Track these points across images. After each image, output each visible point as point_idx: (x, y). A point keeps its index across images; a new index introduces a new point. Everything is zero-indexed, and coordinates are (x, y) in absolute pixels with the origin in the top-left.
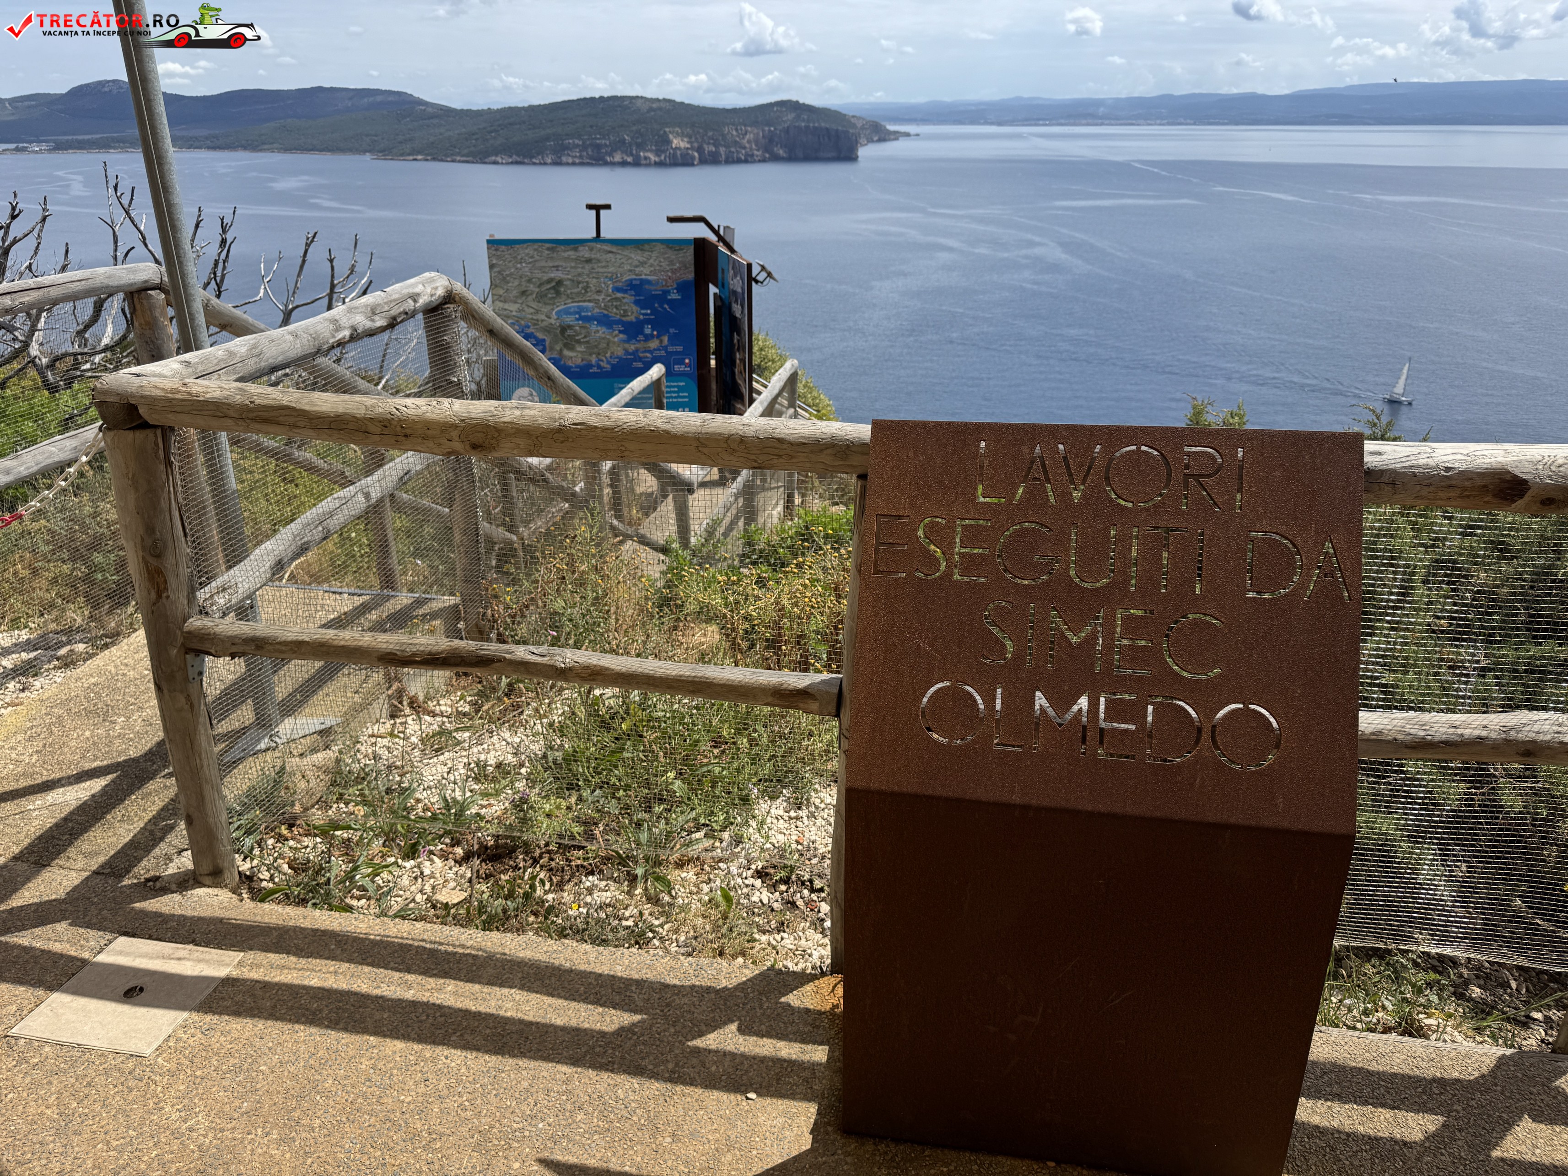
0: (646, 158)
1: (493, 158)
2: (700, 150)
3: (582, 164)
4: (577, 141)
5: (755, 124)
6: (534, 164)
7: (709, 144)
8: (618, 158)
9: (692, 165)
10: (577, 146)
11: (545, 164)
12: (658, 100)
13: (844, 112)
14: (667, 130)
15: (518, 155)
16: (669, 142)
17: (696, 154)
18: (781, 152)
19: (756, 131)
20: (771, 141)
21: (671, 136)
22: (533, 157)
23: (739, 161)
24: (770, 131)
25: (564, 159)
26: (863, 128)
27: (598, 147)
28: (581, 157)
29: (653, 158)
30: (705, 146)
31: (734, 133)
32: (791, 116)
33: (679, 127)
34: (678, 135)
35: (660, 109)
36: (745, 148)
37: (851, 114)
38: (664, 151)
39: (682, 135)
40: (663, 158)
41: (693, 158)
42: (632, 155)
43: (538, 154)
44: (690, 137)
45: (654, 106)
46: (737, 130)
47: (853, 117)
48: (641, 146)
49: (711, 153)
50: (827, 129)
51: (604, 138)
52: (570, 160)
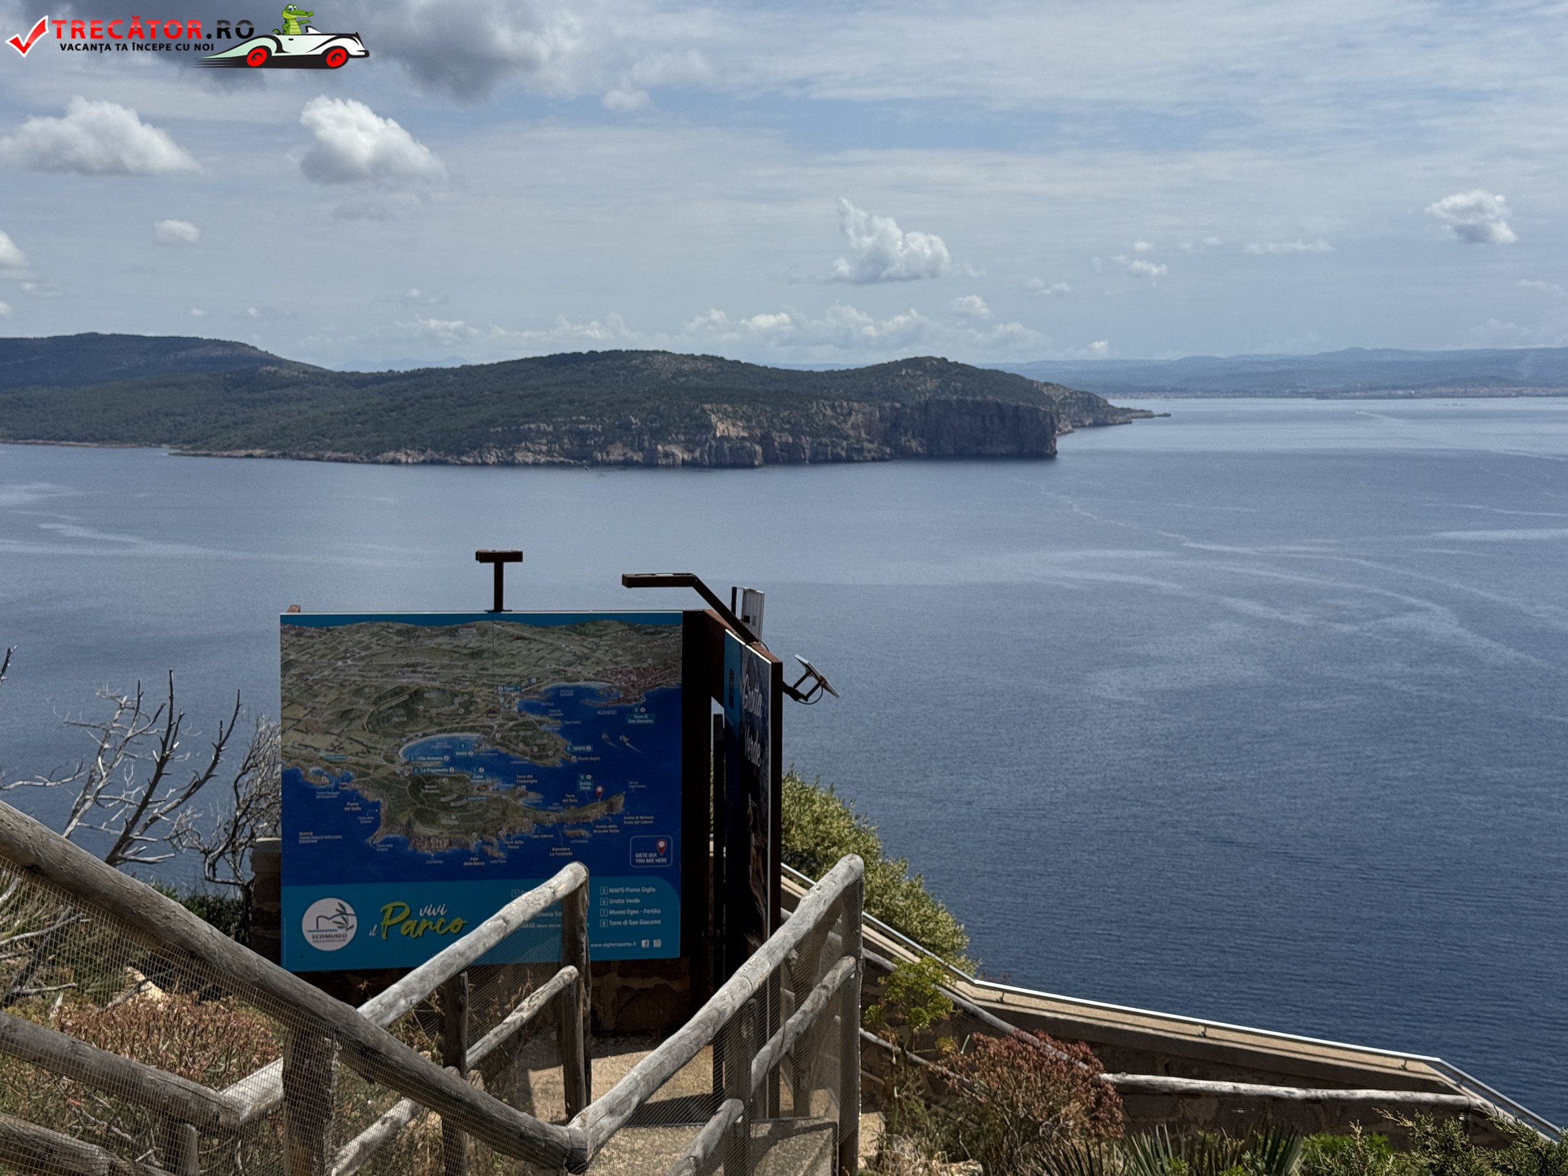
0: (667, 455)
1: (391, 454)
2: (765, 441)
3: (551, 465)
4: (543, 426)
5: (867, 396)
6: (465, 464)
7: (782, 430)
8: (616, 454)
9: (751, 466)
10: (545, 433)
11: (484, 464)
12: (692, 357)
13: (1028, 376)
14: (707, 407)
15: (436, 450)
16: (710, 427)
17: (758, 448)
18: (914, 444)
19: (868, 409)
20: (895, 425)
21: (714, 418)
22: (463, 453)
23: (836, 460)
24: (893, 408)
25: (519, 457)
26: (1064, 403)
27: (583, 435)
28: (549, 453)
29: (680, 454)
30: (775, 434)
31: (829, 412)
32: (931, 384)
33: (728, 402)
34: (725, 416)
35: (696, 372)
36: (847, 437)
37: (1042, 381)
38: (700, 444)
39: (734, 417)
40: (697, 454)
41: (753, 454)
42: (642, 449)
43: (474, 448)
44: (749, 420)
45: (686, 367)
46: (833, 408)
47: (1046, 384)
48: (660, 435)
49: (784, 447)
50: (998, 405)
51: (593, 421)
52: (530, 458)
